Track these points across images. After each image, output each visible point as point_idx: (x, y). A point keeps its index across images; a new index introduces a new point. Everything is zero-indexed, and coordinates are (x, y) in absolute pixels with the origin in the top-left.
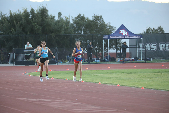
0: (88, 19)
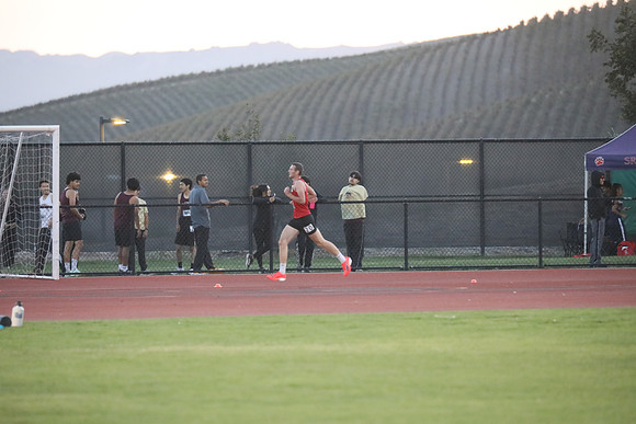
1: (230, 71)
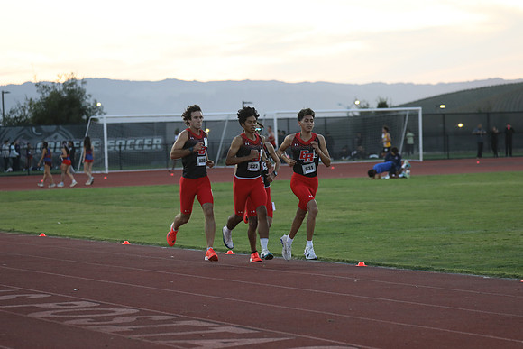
1: (481, 88)
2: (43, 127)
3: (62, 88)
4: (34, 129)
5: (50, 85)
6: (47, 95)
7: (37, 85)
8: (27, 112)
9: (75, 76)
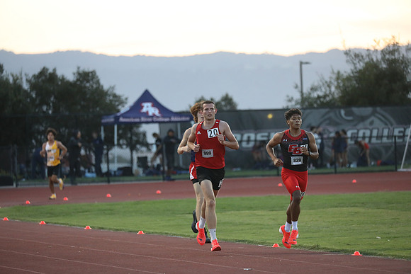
0: (63, 79)
2: (355, 110)
3: (379, 57)
4: (343, 112)
5: (364, 54)
6: (360, 66)
7: (347, 53)
8: (333, 89)
9: (397, 41)
